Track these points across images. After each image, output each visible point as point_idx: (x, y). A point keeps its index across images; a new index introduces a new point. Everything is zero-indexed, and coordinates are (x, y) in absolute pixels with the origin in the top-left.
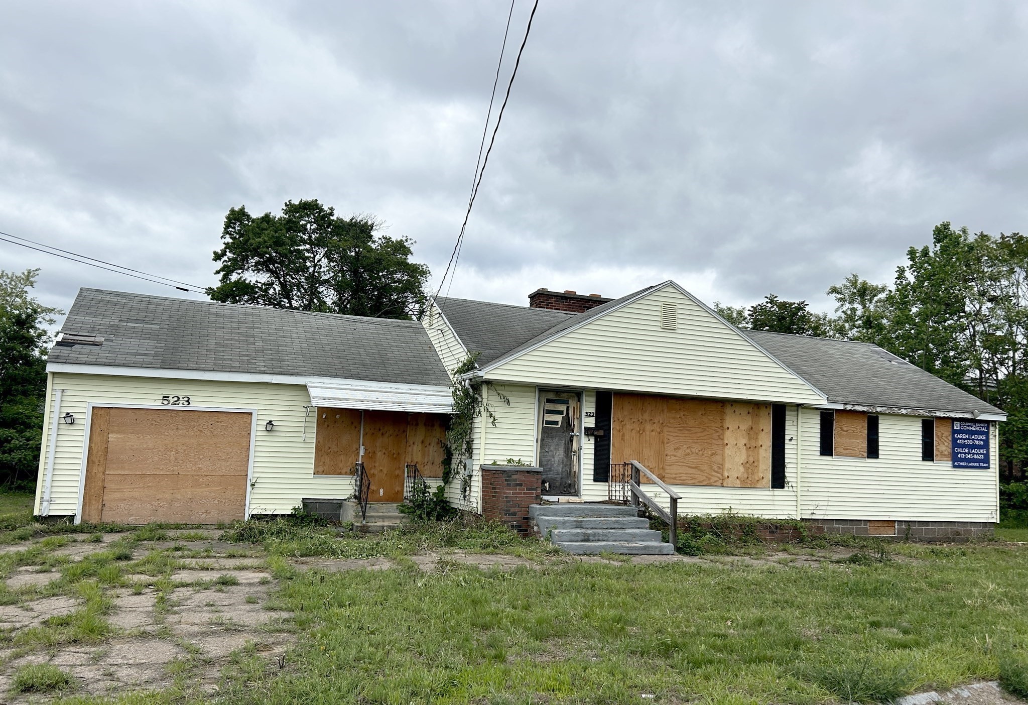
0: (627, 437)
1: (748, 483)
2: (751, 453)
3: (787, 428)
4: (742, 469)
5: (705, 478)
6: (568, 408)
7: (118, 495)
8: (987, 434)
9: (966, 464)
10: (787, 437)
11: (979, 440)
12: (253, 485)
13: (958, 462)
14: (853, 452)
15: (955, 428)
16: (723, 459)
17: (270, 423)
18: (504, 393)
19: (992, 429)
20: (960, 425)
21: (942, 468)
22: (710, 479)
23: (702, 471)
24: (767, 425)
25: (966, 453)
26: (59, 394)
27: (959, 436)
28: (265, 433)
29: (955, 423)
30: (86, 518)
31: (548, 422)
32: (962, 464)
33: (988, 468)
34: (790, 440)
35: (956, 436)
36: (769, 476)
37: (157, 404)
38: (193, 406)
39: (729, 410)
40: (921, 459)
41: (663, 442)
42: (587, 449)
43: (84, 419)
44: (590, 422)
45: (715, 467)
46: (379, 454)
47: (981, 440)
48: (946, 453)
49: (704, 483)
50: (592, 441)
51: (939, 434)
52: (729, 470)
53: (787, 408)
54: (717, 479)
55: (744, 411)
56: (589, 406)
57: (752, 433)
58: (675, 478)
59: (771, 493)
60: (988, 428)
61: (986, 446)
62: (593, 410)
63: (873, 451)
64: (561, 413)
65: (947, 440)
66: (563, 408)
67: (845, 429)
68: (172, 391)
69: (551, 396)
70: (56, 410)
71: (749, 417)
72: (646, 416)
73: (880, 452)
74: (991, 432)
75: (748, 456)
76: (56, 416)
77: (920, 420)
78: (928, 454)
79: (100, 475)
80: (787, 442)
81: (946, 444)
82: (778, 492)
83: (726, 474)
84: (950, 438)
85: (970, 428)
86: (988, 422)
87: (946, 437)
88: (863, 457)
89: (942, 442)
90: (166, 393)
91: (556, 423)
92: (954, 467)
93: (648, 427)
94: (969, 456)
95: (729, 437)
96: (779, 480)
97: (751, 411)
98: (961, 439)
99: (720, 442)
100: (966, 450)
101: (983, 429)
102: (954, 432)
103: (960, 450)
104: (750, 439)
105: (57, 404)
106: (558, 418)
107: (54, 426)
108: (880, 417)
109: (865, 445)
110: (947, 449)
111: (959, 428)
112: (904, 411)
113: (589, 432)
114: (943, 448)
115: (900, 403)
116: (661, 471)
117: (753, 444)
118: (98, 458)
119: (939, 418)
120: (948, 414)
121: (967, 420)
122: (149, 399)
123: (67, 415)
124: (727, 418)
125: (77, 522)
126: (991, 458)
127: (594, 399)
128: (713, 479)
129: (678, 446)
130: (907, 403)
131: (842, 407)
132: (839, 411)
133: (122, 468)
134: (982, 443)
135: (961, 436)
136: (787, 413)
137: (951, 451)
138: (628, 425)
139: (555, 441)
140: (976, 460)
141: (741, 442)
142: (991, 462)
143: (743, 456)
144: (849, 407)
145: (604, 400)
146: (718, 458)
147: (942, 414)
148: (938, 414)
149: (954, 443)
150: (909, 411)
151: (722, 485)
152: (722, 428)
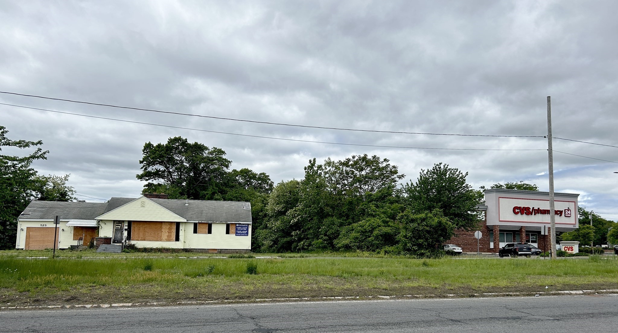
0: (136, 231)
1: (169, 240)
2: (169, 233)
3: (180, 226)
4: (166, 237)
5: (156, 239)
6: (122, 225)
7: (32, 245)
8: (248, 227)
10: (180, 229)
12: (59, 242)
13: (237, 234)
14: (203, 232)
16: (161, 235)
17: (63, 229)
18: (105, 222)
19: (249, 226)
20: (238, 225)
21: (232, 236)
24: (174, 227)
26: (20, 225)
28: (62, 231)
30: (26, 249)
31: (117, 228)
32: (239, 235)
33: (248, 235)
34: (181, 230)
36: (175, 238)
37: (40, 226)
38: (47, 226)
39: (163, 224)
40: (225, 234)
41: (145, 231)
42: (125, 234)
43: (25, 230)
44: (127, 228)
45: (159, 237)
46: (88, 235)
50: (127, 231)
51: (232, 227)
55: (167, 224)
57: (170, 229)
58: (148, 239)
59: (176, 243)
60: (248, 226)
62: (127, 225)
63: (210, 232)
64: (120, 226)
66: (120, 225)
67: (201, 227)
68: (42, 224)
69: (117, 222)
70: (20, 228)
71: (169, 226)
72: (141, 226)
73: (212, 232)
74: (249, 227)
76: (20, 229)
77: (226, 224)
78: (228, 232)
79: (28, 241)
80: (180, 230)
83: (162, 238)
84: (235, 228)
85: (242, 226)
86: (248, 224)
88: (206, 234)
89: (232, 229)
91: (119, 228)
92: (236, 235)
93: (141, 228)
94: (241, 233)
95: (163, 230)
96: (177, 239)
97: (170, 224)
99: (161, 231)
100: (241, 231)
101: (246, 226)
102: (236, 227)
103: (238, 231)
104: (169, 230)
105: (20, 227)
106: (119, 227)
107: (19, 232)
108: (212, 224)
109: (207, 231)
112: (217, 222)
113: (126, 230)
114: (232, 231)
115: (219, 220)
116: (144, 238)
117: (170, 231)
118: (28, 237)
119: (231, 223)
120: (232, 223)
121: (240, 224)
122: (38, 225)
123: (22, 229)
124: (163, 226)
125: (24, 249)
126: (249, 233)
127: (127, 222)
128: (158, 239)
129: (149, 232)
130: (220, 220)
131: (198, 222)
132: (199, 223)
133: (33, 239)
134: (246, 229)
135: (239, 228)
136: (180, 224)
137: (235, 231)
138: (136, 228)
139: (118, 232)
140: (244, 234)
141: (166, 231)
142: (249, 234)
143: (167, 234)
144: (200, 222)
145: (130, 223)
146: (160, 235)
147: (230, 223)
148: (229, 223)
149: (237, 229)
150: (219, 222)
151: (161, 241)
152: (161, 228)
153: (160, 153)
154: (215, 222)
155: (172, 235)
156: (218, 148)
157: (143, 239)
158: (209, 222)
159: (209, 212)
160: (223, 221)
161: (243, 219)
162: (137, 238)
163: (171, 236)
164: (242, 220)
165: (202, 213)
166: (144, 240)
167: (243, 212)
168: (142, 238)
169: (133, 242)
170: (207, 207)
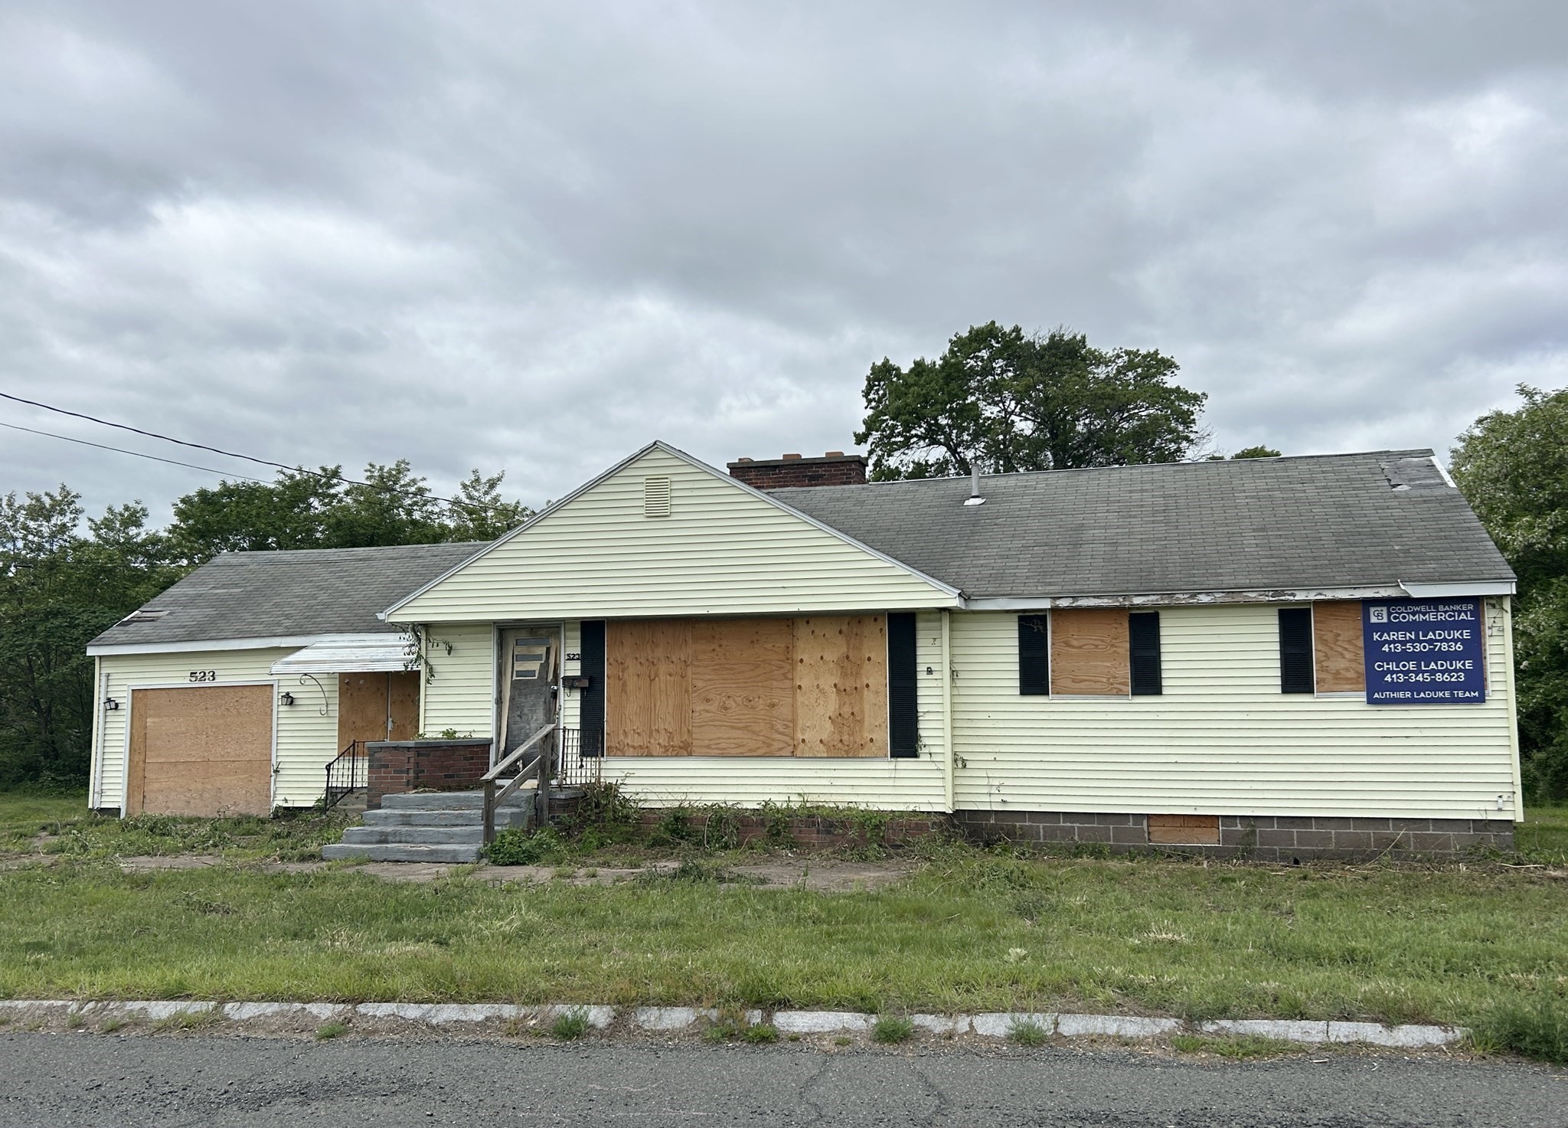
0: (630, 687)
1: (845, 749)
2: (846, 699)
3: (919, 651)
4: (828, 724)
5: (760, 744)
6: (547, 650)
7: (156, 786)
8: (1476, 628)
9: (1408, 695)
10: (921, 668)
11: (1451, 641)
12: (276, 771)
13: (1380, 689)
14: (1098, 685)
15: (1374, 620)
16: (794, 712)
17: (288, 694)
18: (446, 638)
19: (1489, 615)
20: (1389, 614)
22: (769, 746)
23: (754, 733)
24: (878, 652)
25: (1409, 671)
26: (104, 679)
27: (1385, 637)
28: (286, 708)
29: (1372, 610)
30: (131, 811)
31: (519, 674)
32: (1401, 695)
33: (1481, 700)
34: (930, 671)
35: (1376, 637)
36: (884, 736)
37: (186, 682)
38: (221, 680)
39: (803, 631)
40: (1279, 690)
41: (687, 691)
42: (570, 708)
43: (126, 703)
44: (573, 669)
45: (779, 727)
47: (1456, 641)
48: (1351, 674)
49: (760, 752)
50: (578, 696)
51: (1329, 637)
52: (803, 730)
53: (919, 618)
54: (782, 745)
55: (831, 631)
56: (573, 646)
57: (850, 666)
58: (708, 747)
59: (892, 766)
60: (1478, 614)
61: (1475, 650)
62: (578, 651)
63: (1146, 679)
65: (1351, 648)
66: (542, 651)
67: (1075, 643)
68: (199, 667)
69: (523, 635)
70: (103, 696)
71: (841, 641)
72: (660, 653)
73: (1164, 683)
74: (1488, 622)
75: (842, 705)
76: (103, 700)
77: (1275, 612)
78: (1297, 677)
79: (141, 763)
80: (921, 675)
81: (1348, 655)
82: (905, 763)
83: (800, 736)
84: (1361, 643)
85: (1420, 618)
86: (1477, 601)
87: (1350, 642)
88: (1119, 693)
90: (194, 669)
91: (532, 673)
92: (1371, 701)
93: (663, 668)
94: (1420, 678)
95: (804, 676)
96: (906, 743)
97: (844, 628)
98: (1394, 642)
99: (787, 684)
100: (1411, 665)
101: (1463, 616)
102: (1369, 629)
103: (1392, 666)
104: (844, 675)
105: (103, 690)
106: (535, 666)
107: (102, 713)
108: (1163, 615)
109: (1125, 671)
110: (1354, 665)
111: (1385, 620)
112: (1205, 599)
113: (570, 683)
114: (1338, 664)
115: (1212, 583)
116: (685, 737)
117: (849, 684)
118: (139, 745)
119: (1316, 603)
120: (1329, 595)
121: (1407, 601)
122: (176, 677)
123: (109, 700)
124: (800, 644)
125: (122, 816)
126: (1490, 678)
127: (578, 634)
128: (776, 745)
129: (711, 696)
130: (1228, 581)
131: (1046, 604)
132: (1055, 610)
133: (159, 755)
134: (1459, 647)
135: (1393, 635)
136: (920, 625)
137: (1362, 668)
138: (632, 668)
139: (531, 699)
140: (1443, 686)
141: (828, 681)
142: (1491, 687)
143: (831, 704)
144: (1064, 603)
145: (593, 631)
146: (784, 711)
147: (1312, 596)
148: (1300, 596)
149: (1373, 652)
150: (1219, 597)
151: (793, 755)
152: (790, 661)
153: (924, 391)
154: (1182, 598)
155: (866, 707)
156: (1143, 352)
157: (676, 742)
158: (1137, 601)
159: (1130, 533)
160: (1251, 587)
161: (1421, 560)
162: (638, 741)
163: (861, 722)
164: (1416, 569)
165: (1077, 545)
166: (685, 750)
167: (1396, 513)
168: (671, 738)
169: (613, 770)
170: (1108, 502)
